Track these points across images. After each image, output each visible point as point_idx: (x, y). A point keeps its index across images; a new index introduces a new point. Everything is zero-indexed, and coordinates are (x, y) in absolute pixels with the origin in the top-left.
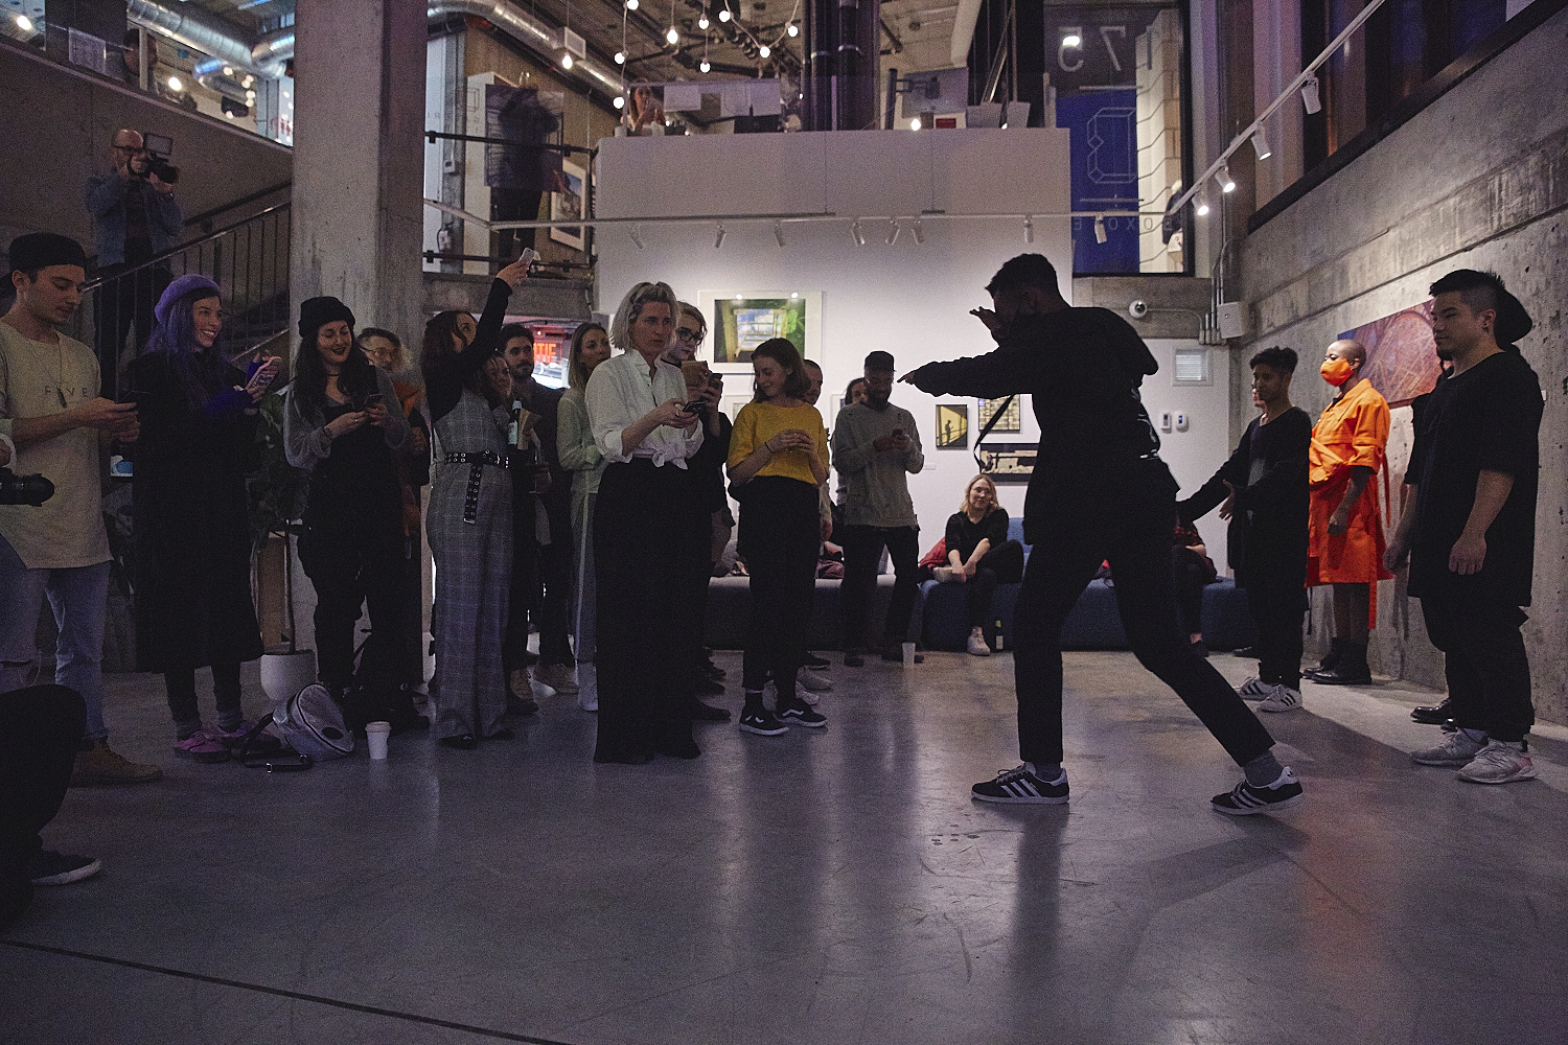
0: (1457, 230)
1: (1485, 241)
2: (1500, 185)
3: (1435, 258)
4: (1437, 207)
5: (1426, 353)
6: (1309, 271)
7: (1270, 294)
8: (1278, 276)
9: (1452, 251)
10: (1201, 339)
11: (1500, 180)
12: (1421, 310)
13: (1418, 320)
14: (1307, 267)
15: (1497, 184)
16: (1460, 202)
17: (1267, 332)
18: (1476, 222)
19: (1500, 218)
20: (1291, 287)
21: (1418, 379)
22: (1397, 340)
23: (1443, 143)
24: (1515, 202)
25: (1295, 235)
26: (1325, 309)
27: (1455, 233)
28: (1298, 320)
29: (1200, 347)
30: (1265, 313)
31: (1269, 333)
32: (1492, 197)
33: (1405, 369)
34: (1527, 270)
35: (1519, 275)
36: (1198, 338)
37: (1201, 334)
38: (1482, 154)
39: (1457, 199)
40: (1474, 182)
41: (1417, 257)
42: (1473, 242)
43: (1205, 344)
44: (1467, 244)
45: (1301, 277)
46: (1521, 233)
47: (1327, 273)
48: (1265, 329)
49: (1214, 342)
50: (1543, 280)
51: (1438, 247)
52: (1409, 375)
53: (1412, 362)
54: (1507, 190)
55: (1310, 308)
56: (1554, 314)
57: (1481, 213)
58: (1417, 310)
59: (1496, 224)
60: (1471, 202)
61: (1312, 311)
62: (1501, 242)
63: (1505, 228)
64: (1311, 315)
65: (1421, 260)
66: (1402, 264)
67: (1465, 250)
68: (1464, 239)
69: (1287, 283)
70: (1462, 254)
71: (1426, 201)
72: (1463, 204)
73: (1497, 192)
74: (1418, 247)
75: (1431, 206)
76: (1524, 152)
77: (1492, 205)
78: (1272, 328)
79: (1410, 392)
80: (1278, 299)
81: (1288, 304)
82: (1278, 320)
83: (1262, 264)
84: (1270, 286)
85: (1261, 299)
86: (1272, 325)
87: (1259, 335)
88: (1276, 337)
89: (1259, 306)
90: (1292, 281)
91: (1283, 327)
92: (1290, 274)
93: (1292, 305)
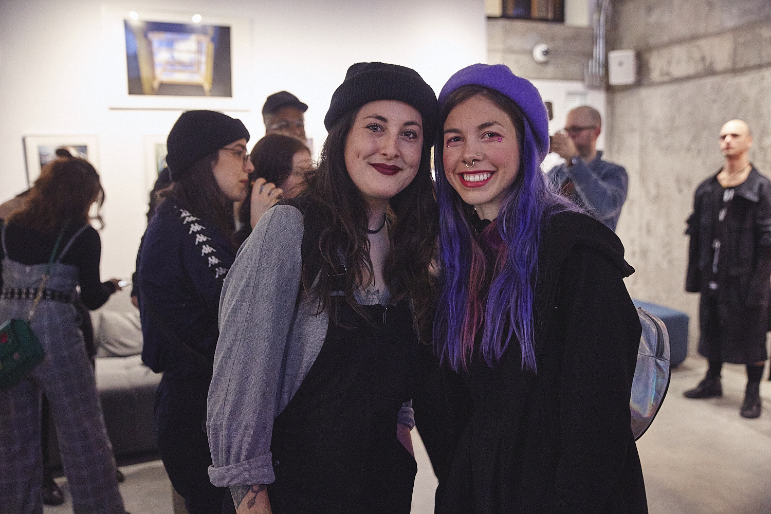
6: (734, 29)
7: (665, 46)
8: (680, 28)
10: (586, 82)
14: (730, 24)
17: (658, 80)
20: (701, 42)
28: (711, 72)
29: (584, 90)
30: (657, 64)
36: (583, 80)
37: (586, 76)
43: (589, 86)
45: (720, 33)
48: (655, 75)
49: (596, 86)
55: (734, 63)
61: (738, 66)
64: (735, 70)
69: (695, 38)
78: (666, 78)
80: (679, 52)
81: (697, 55)
82: (679, 70)
83: (654, 18)
84: (665, 38)
85: (650, 49)
86: (668, 74)
87: (645, 82)
88: (675, 87)
89: (646, 56)
90: (705, 36)
91: (688, 78)
92: (702, 28)
93: (703, 59)
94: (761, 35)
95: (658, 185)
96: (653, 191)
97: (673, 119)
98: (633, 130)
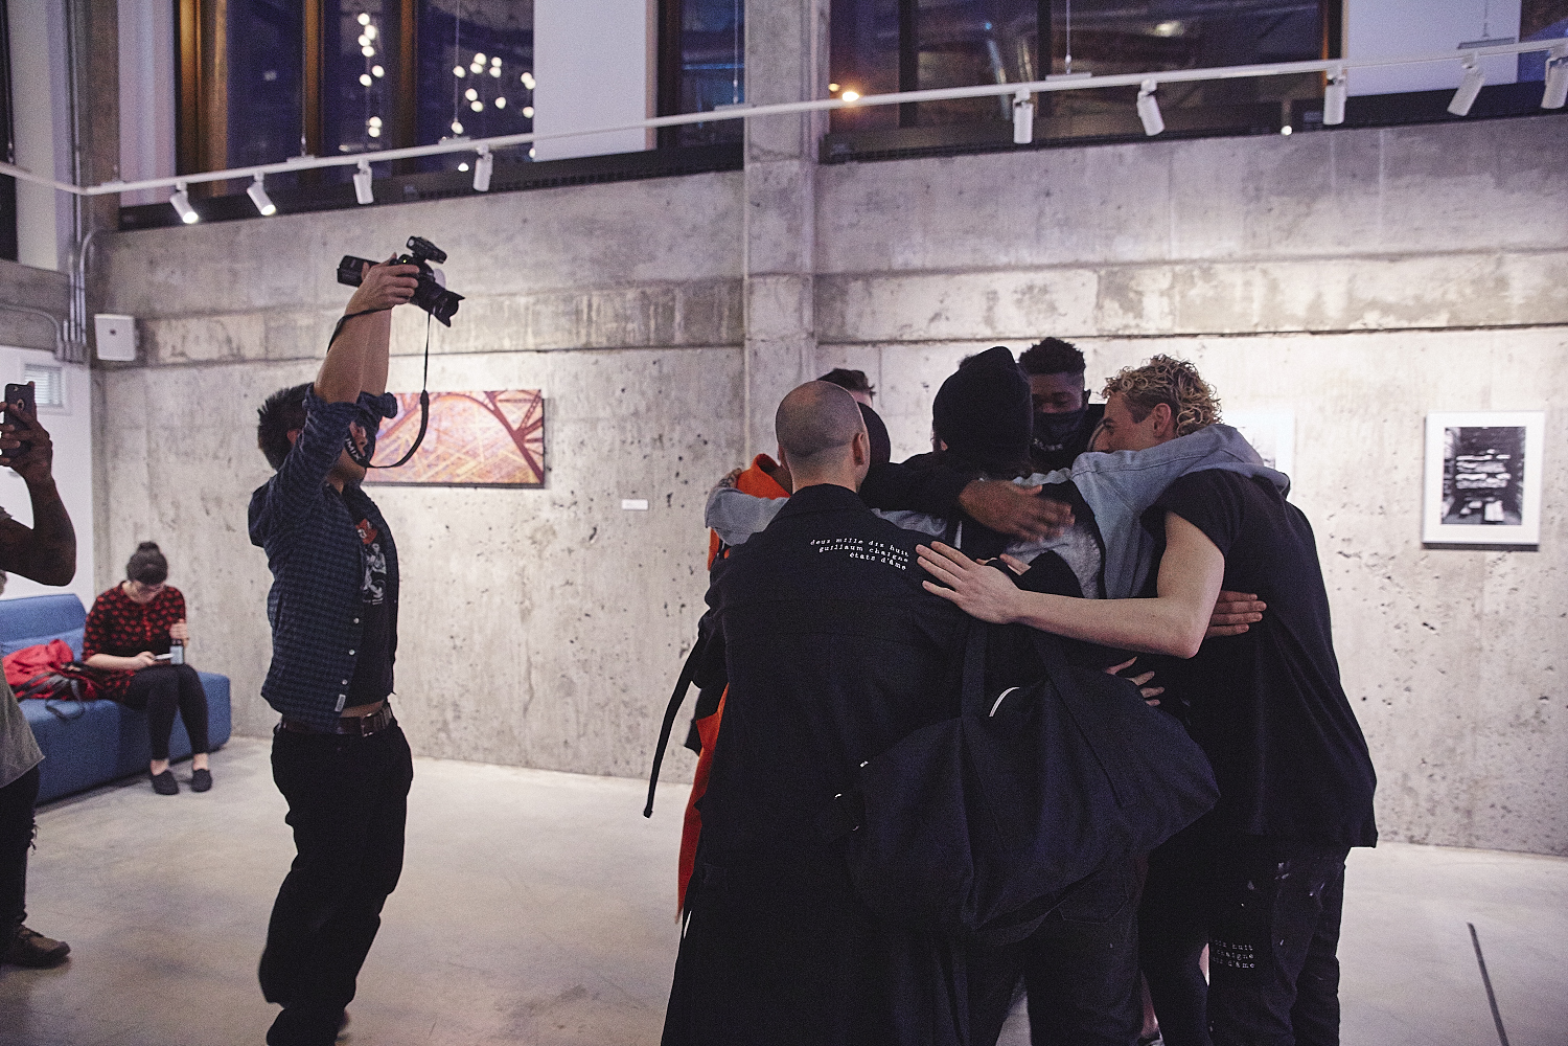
0: (530, 330)
1: (567, 350)
2: (590, 306)
3: (496, 347)
4: (502, 299)
5: (486, 442)
6: (265, 309)
7: (177, 316)
8: (198, 298)
9: (520, 348)
10: (60, 353)
11: (589, 301)
12: (482, 397)
13: (475, 406)
14: (260, 302)
15: (585, 302)
16: (534, 304)
17: (170, 360)
18: (557, 329)
19: (588, 335)
20: (225, 319)
21: (472, 463)
22: (440, 420)
23: (510, 239)
24: (609, 326)
25: (233, 256)
26: (297, 359)
27: (526, 332)
29: (56, 364)
30: (167, 337)
31: (175, 365)
32: (578, 312)
33: (451, 451)
34: (623, 390)
35: (613, 393)
36: (54, 351)
37: (60, 346)
38: (565, 269)
39: (531, 299)
40: (553, 290)
41: (467, 340)
42: (553, 347)
43: (64, 359)
44: (543, 347)
45: (247, 312)
46: (615, 355)
47: (303, 320)
48: (165, 354)
49: (75, 359)
50: (644, 403)
51: (501, 339)
52: (459, 458)
53: (463, 447)
54: (598, 311)
55: (266, 351)
56: (656, 437)
57: (564, 321)
58: (474, 395)
59: (583, 340)
60: (551, 308)
61: (271, 356)
62: (591, 357)
63: (595, 345)
64: (267, 361)
65: (472, 345)
66: (443, 341)
67: (539, 351)
68: (539, 340)
69: (215, 312)
70: (535, 354)
71: (482, 288)
72: (538, 307)
73: (586, 310)
74: (469, 330)
75: (489, 295)
76: (621, 283)
77: (578, 320)
78: (180, 360)
79: (458, 476)
80: (196, 326)
81: (221, 335)
82: (198, 352)
83: (160, 276)
84: (178, 307)
85: (156, 318)
86: (182, 354)
87: (151, 361)
88: (194, 371)
89: (151, 325)
90: (229, 312)
91: (209, 363)
92: (225, 303)
93: (229, 341)
94: (295, 321)
95: (176, 505)
96: (171, 513)
97: (192, 414)
98: (138, 427)
